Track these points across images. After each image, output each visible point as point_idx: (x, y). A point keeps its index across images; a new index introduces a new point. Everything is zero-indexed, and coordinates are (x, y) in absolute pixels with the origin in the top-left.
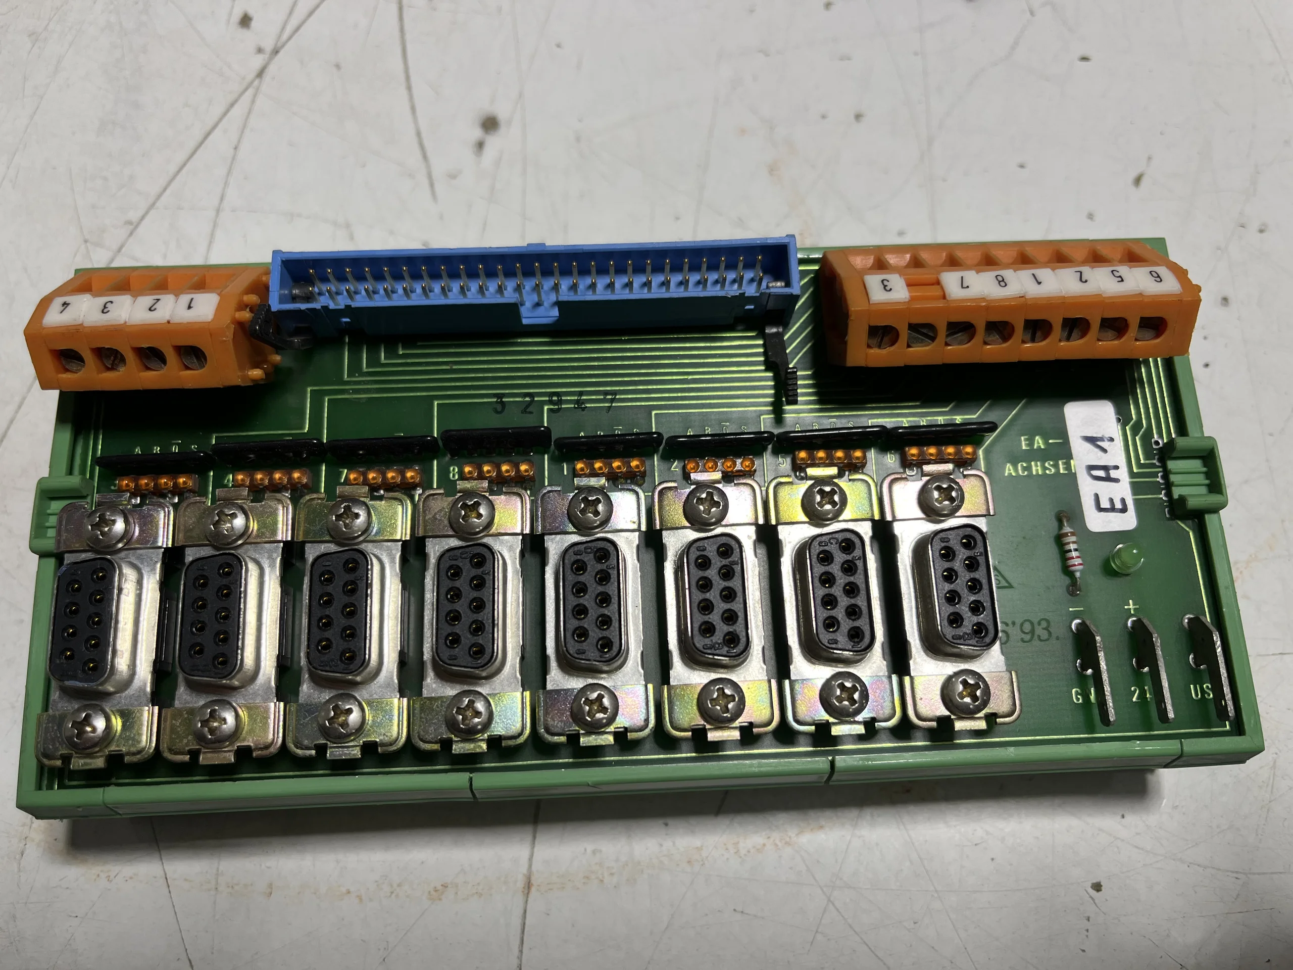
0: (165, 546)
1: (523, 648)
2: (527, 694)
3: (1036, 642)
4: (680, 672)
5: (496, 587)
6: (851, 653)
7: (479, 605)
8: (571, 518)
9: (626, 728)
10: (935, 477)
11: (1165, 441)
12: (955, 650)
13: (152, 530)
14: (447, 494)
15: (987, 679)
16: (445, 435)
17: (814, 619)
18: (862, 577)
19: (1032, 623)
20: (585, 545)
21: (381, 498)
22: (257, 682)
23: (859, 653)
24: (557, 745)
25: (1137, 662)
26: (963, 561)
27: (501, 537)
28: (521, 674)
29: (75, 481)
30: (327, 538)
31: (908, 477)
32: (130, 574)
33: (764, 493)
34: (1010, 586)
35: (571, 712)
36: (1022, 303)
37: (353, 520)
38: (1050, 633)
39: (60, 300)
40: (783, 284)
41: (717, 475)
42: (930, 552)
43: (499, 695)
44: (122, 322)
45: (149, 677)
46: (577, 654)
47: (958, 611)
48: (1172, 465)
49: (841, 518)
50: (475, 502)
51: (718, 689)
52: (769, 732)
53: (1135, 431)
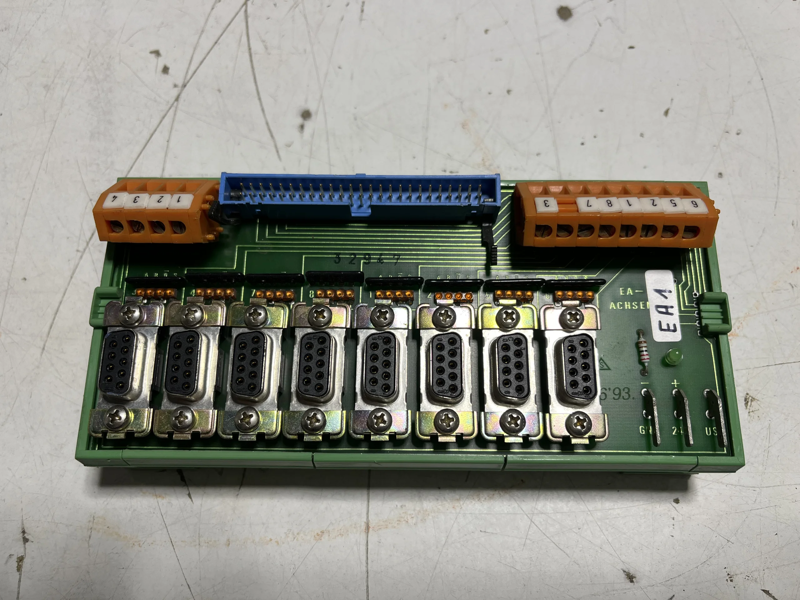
0: (159, 326)
1: (344, 388)
2: (344, 412)
3: (621, 400)
4: (426, 405)
5: (331, 354)
6: (517, 399)
7: (321, 364)
8: (372, 320)
9: (395, 433)
10: (568, 308)
11: (700, 293)
12: (574, 401)
13: (153, 317)
14: (307, 305)
15: (590, 417)
16: (307, 273)
17: (498, 380)
18: (525, 358)
19: (620, 390)
20: (378, 335)
21: (273, 306)
22: (203, 399)
23: (521, 399)
24: (360, 440)
25: (677, 414)
26: (580, 353)
27: (334, 329)
28: (342, 402)
29: (114, 289)
30: (244, 325)
31: (555, 307)
32: (141, 338)
33: (476, 312)
34: (609, 369)
35: (367, 423)
36: (620, 216)
37: (258, 316)
38: (629, 396)
39: (112, 195)
40: (492, 200)
41: (451, 301)
42: (563, 347)
43: (329, 412)
44: (144, 208)
45: (149, 393)
46: (372, 392)
47: (576, 379)
48: (703, 307)
49: (516, 328)
50: (322, 310)
51: (445, 415)
52: (472, 439)
53: (684, 288)
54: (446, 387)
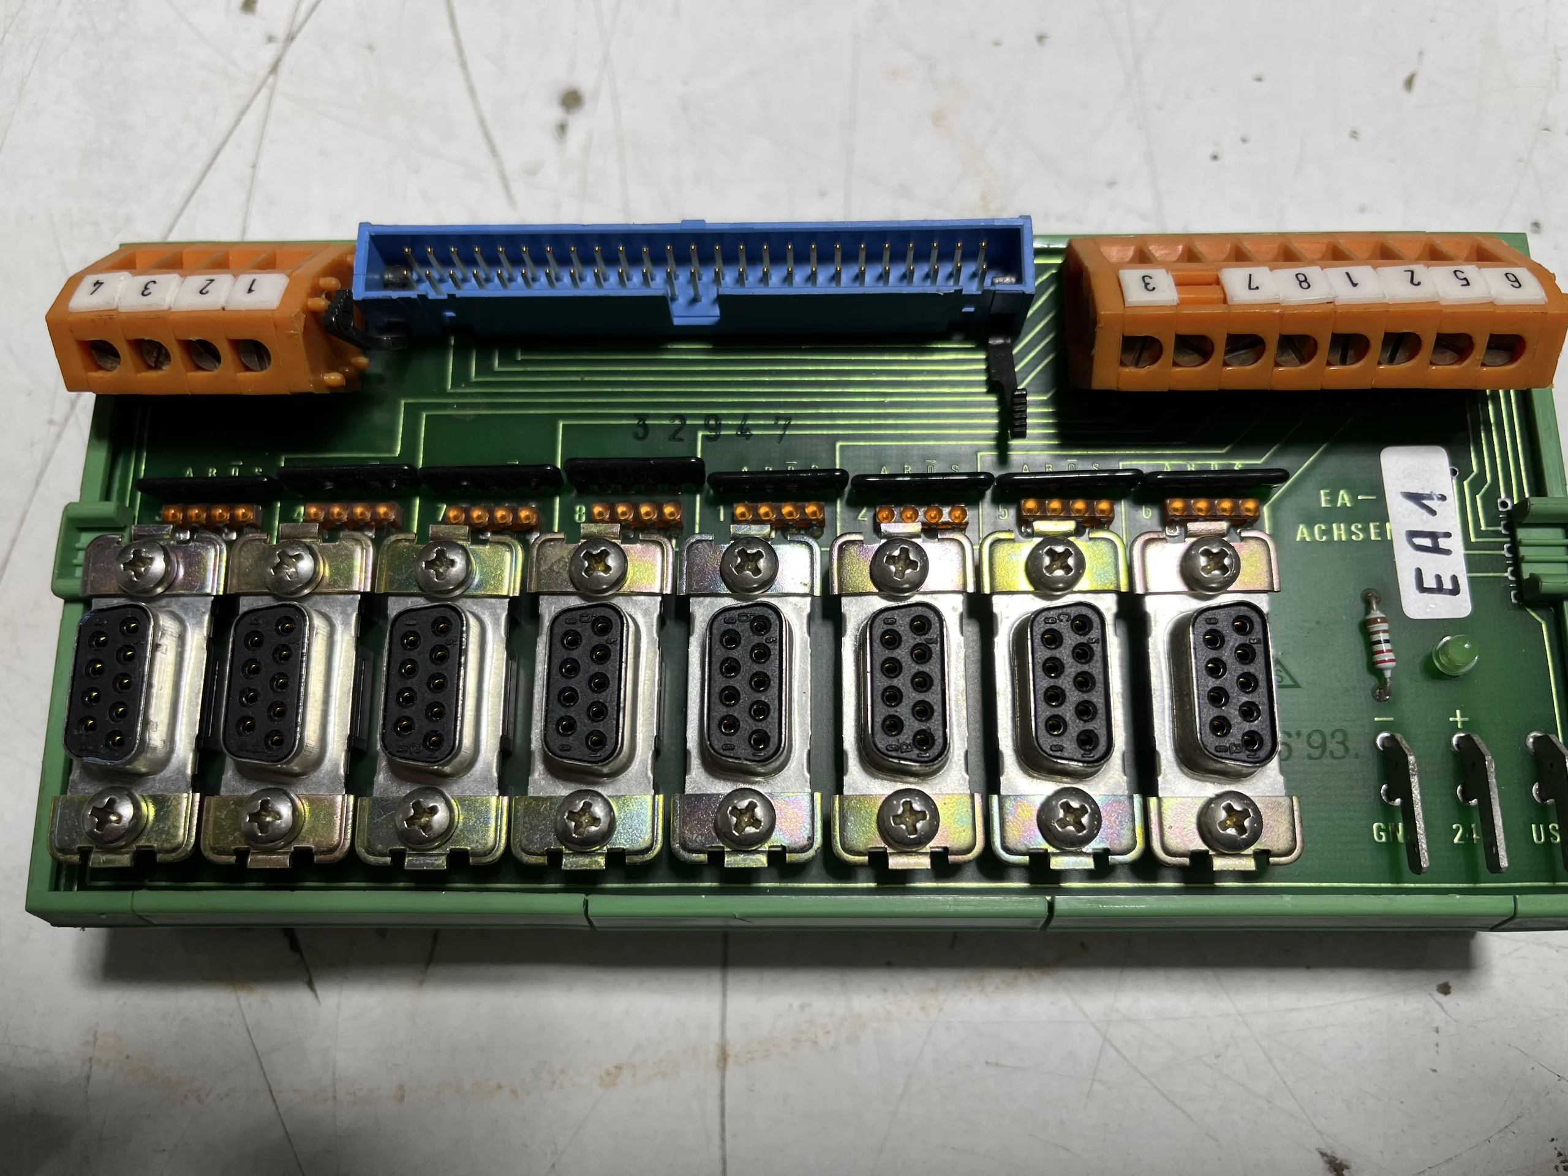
0: (215, 594)
1: (658, 739)
2: (660, 798)
3: (1327, 760)
4: (856, 778)
5: (624, 660)
6: (1080, 764)
7: (601, 683)
8: (724, 575)
9: (784, 848)
10: (1203, 539)
11: (1515, 502)
12: (1218, 766)
13: (199, 572)
14: (569, 540)
15: (1259, 806)
16: (567, 462)
17: (1033, 718)
18: (1099, 665)
19: (1323, 735)
20: (739, 612)
21: (484, 542)
22: (321, 768)
23: (1091, 765)
24: (699, 865)
25: (1463, 792)
26: (1234, 649)
27: (634, 598)
28: (654, 773)
29: (108, 508)
30: (415, 590)
31: (1167, 538)
32: (167, 623)
33: (976, 553)
34: (1296, 685)
35: (715, 824)
36: (1330, 312)
37: (448, 568)
38: (1347, 749)
39: (93, 278)
40: (1013, 280)
41: (915, 527)
42: (1191, 636)
43: (623, 798)
44: (166, 308)
45: (191, 756)
46: (724, 750)
47: (1225, 715)
48: (1522, 534)
49: (1076, 589)
50: (602, 551)
51: (904, 803)
52: (970, 861)
53: (1475, 488)
54: (906, 737)
